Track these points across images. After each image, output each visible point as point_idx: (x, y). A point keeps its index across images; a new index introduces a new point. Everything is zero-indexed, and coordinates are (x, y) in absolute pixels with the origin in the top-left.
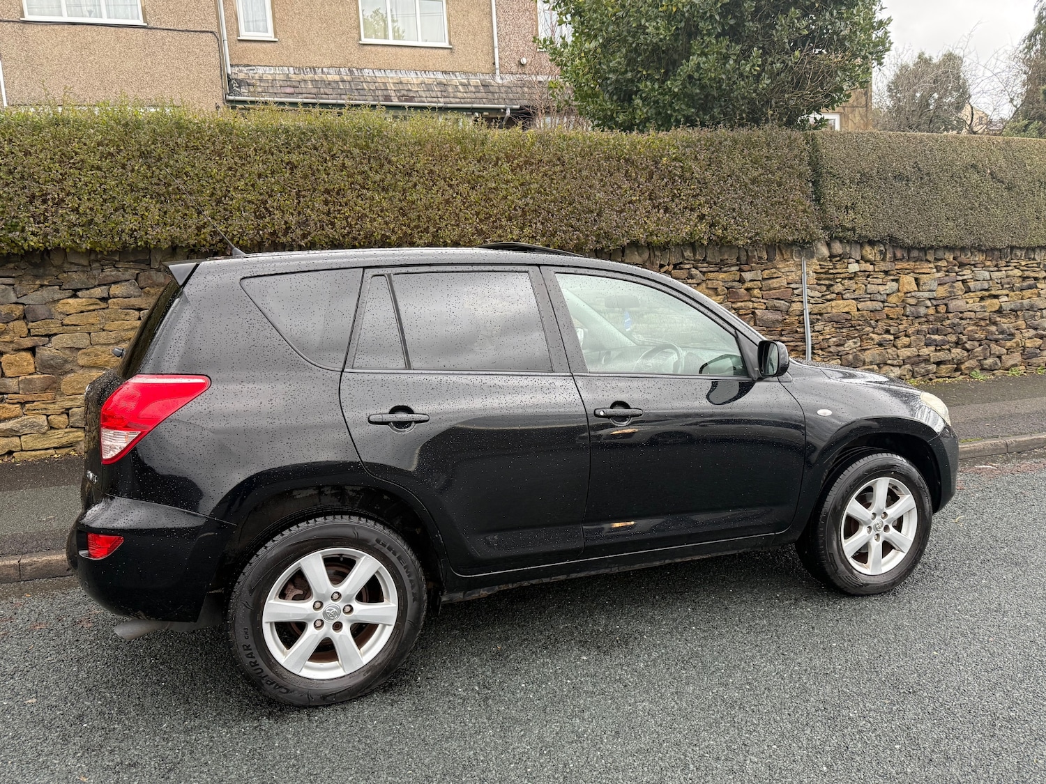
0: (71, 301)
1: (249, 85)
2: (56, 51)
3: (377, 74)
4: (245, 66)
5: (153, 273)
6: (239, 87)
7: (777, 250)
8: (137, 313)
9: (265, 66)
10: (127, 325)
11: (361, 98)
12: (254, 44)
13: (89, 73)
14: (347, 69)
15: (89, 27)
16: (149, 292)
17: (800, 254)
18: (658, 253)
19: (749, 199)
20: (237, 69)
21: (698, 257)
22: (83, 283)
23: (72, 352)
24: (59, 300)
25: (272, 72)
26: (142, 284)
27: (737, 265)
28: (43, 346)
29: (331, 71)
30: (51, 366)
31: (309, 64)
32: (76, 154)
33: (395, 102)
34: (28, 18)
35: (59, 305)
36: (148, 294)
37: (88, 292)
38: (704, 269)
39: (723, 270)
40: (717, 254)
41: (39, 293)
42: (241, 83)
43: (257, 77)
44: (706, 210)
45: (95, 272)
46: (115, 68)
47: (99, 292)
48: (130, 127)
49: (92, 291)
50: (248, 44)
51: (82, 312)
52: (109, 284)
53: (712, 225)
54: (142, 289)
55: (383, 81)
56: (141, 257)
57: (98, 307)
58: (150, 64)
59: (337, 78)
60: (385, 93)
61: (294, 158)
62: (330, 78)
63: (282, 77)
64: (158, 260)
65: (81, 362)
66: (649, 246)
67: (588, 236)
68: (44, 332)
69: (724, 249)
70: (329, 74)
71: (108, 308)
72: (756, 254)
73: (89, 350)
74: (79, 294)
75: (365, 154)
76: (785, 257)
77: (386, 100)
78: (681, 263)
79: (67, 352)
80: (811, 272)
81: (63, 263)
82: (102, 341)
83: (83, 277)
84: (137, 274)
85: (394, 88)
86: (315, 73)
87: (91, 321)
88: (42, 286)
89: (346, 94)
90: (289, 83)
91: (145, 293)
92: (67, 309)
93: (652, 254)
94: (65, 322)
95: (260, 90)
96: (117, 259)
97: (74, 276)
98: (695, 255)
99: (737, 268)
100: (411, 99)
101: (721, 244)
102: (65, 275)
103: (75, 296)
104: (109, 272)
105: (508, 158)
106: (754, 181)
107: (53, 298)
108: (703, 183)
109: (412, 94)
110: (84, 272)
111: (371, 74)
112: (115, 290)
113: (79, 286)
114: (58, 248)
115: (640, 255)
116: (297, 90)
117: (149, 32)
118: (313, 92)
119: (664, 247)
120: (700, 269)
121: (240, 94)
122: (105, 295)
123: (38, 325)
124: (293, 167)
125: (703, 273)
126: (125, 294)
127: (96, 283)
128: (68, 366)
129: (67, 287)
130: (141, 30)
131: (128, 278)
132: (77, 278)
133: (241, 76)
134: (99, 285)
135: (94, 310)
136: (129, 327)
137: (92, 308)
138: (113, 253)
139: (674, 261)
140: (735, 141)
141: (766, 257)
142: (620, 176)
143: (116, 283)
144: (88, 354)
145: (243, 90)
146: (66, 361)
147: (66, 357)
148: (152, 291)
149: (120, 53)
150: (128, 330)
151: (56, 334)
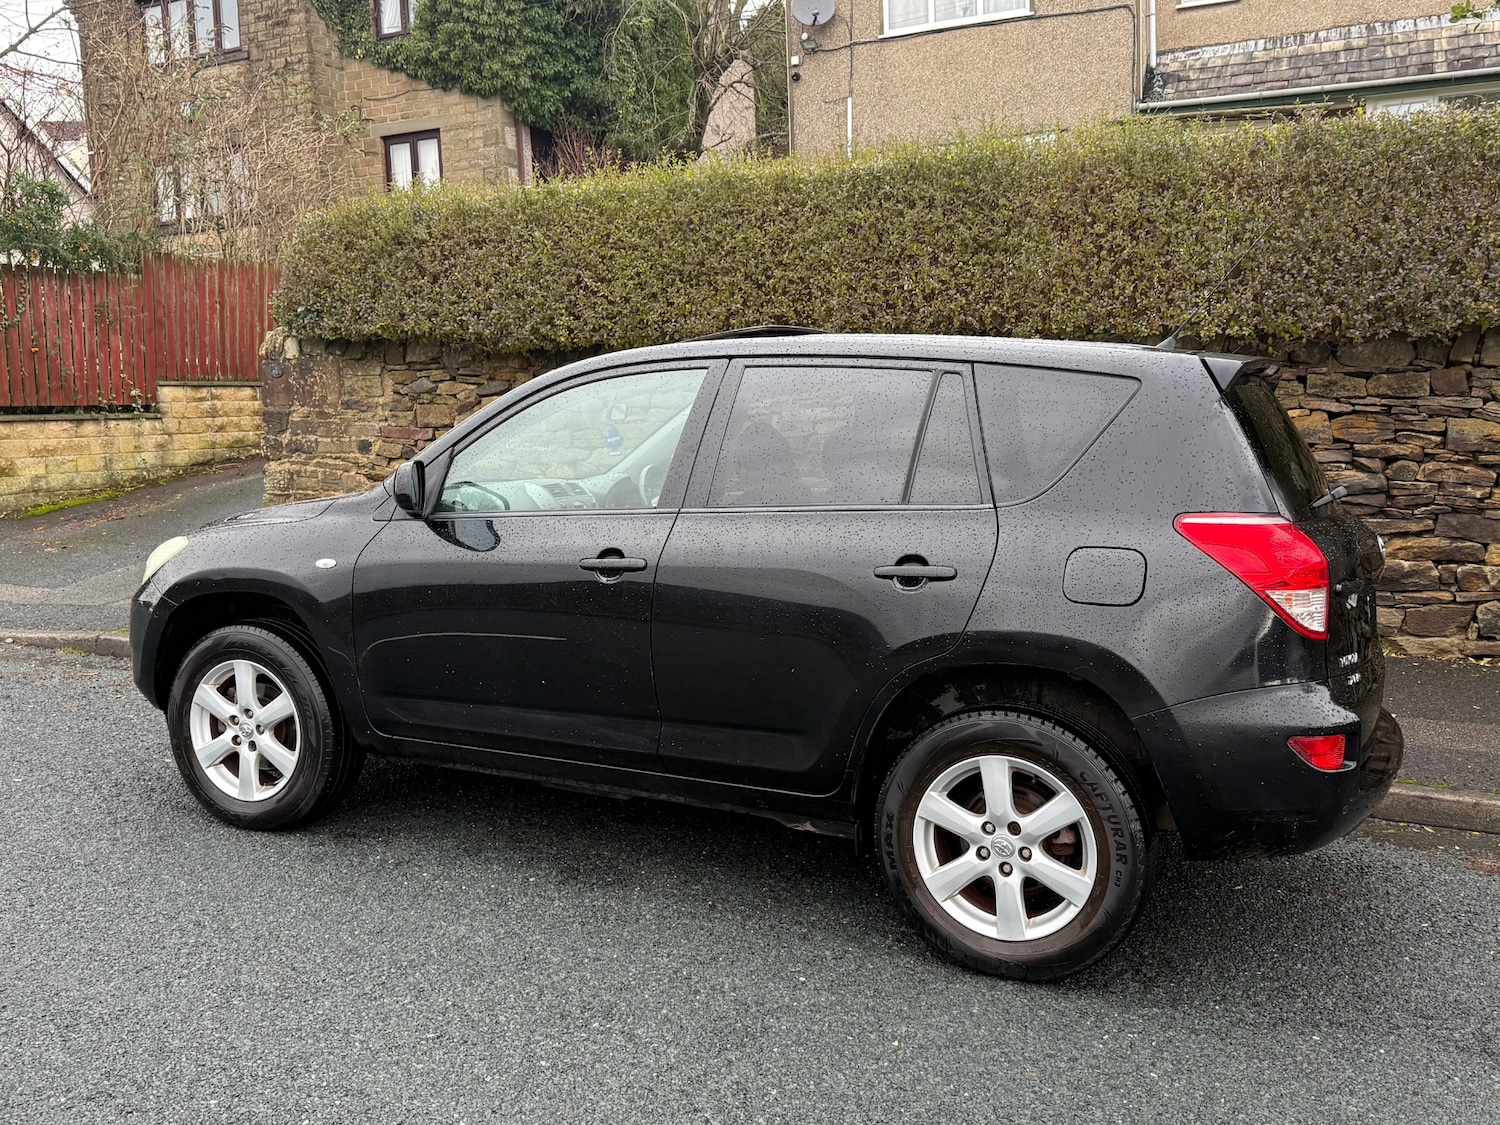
1: (1180, 80)
2: (915, 75)
3: (1421, 25)
4: (1184, 50)
6: (1163, 87)
9: (1216, 44)
11: (1372, 74)
12: (1201, 12)
13: (951, 98)
14: (1363, 27)
15: (959, 31)
20: (1170, 56)
25: (1225, 54)
29: (1333, 33)
31: (1293, 30)
33: (1441, 72)
34: (888, 33)
42: (1167, 79)
43: (1198, 65)
46: (985, 86)
50: (1194, 14)
55: (1430, 36)
58: (1032, 70)
59: (1339, 45)
60: (1425, 59)
62: (1326, 47)
63: (1240, 59)
70: (1327, 40)
77: (1421, 71)
85: (1445, 46)
86: (1302, 43)
89: (1346, 72)
90: (1248, 67)
95: (1194, 85)
100: (1477, 62)
109: (1482, 53)
111: (1410, 26)
116: (1258, 78)
117: (1036, 23)
118: (1285, 76)
121: (1161, 97)
130: (1025, 23)
133: (1174, 67)
145: (1169, 90)
149: (994, 63)
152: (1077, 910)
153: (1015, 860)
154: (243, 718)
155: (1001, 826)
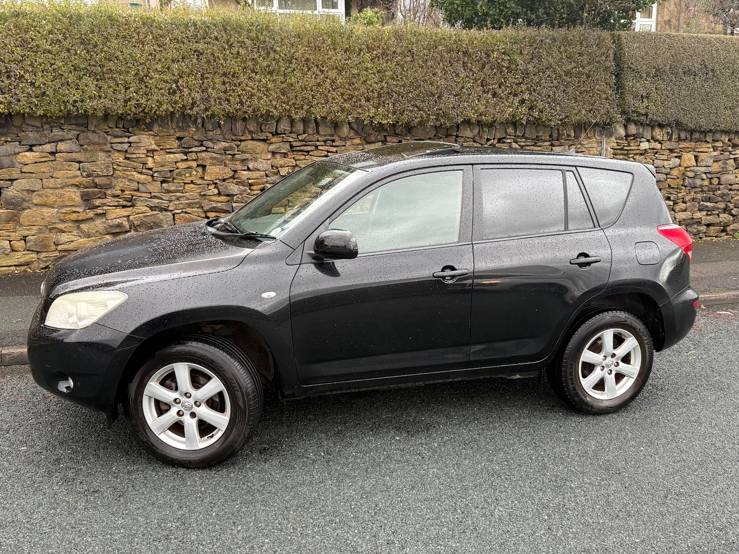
0: (28, 154)
5: (90, 134)
7: (583, 130)
8: (77, 165)
10: (71, 173)
16: (87, 148)
17: (601, 134)
18: (486, 129)
19: (562, 88)
21: (518, 133)
22: (37, 140)
23: (29, 193)
24: (19, 153)
26: (82, 142)
27: (550, 141)
28: (7, 188)
30: (13, 204)
32: (33, 40)
35: (19, 156)
36: (86, 150)
37: (41, 147)
38: (522, 144)
39: (538, 144)
40: (533, 131)
41: (4, 147)
44: (526, 96)
45: (46, 132)
47: (48, 147)
48: (75, 19)
49: (44, 146)
51: (36, 163)
52: (57, 142)
53: (531, 108)
54: (81, 146)
56: (80, 121)
57: (48, 159)
61: (201, 46)
64: (94, 124)
65: (35, 202)
66: (479, 123)
67: (429, 114)
68: (8, 178)
69: (540, 128)
71: (55, 160)
72: (565, 132)
73: (41, 193)
74: (34, 148)
75: (255, 44)
76: (589, 135)
78: (504, 138)
79: (25, 193)
80: (609, 149)
81: (22, 124)
82: (51, 186)
83: (37, 135)
84: (78, 135)
87: (43, 170)
88: (6, 141)
91: (83, 149)
92: (25, 160)
93: (481, 130)
94: (23, 170)
96: (62, 122)
97: (31, 135)
98: (515, 132)
99: (550, 143)
101: (537, 123)
102: (23, 134)
103: (31, 150)
104: (57, 133)
105: (370, 49)
106: (567, 73)
107: (14, 151)
108: (526, 73)
110: (37, 131)
112: (62, 146)
113: (34, 143)
114: (18, 113)
115: (471, 131)
119: (491, 125)
120: (519, 143)
122: (54, 150)
123: (3, 172)
124: (199, 54)
125: (522, 147)
126: (68, 150)
127: (47, 141)
128: (26, 204)
129: (25, 143)
131: (71, 137)
132: (32, 136)
134: (49, 142)
135: (45, 162)
136: (72, 175)
137: (43, 160)
138: (59, 118)
139: (498, 136)
140: (554, 40)
141: (573, 135)
142: (459, 66)
143: (61, 141)
144: (40, 196)
146: (24, 200)
147: (24, 197)
148: (89, 149)
150: (70, 178)
151: (16, 179)
152: (634, 380)
153: (613, 368)
154: (183, 399)
155: (609, 356)
